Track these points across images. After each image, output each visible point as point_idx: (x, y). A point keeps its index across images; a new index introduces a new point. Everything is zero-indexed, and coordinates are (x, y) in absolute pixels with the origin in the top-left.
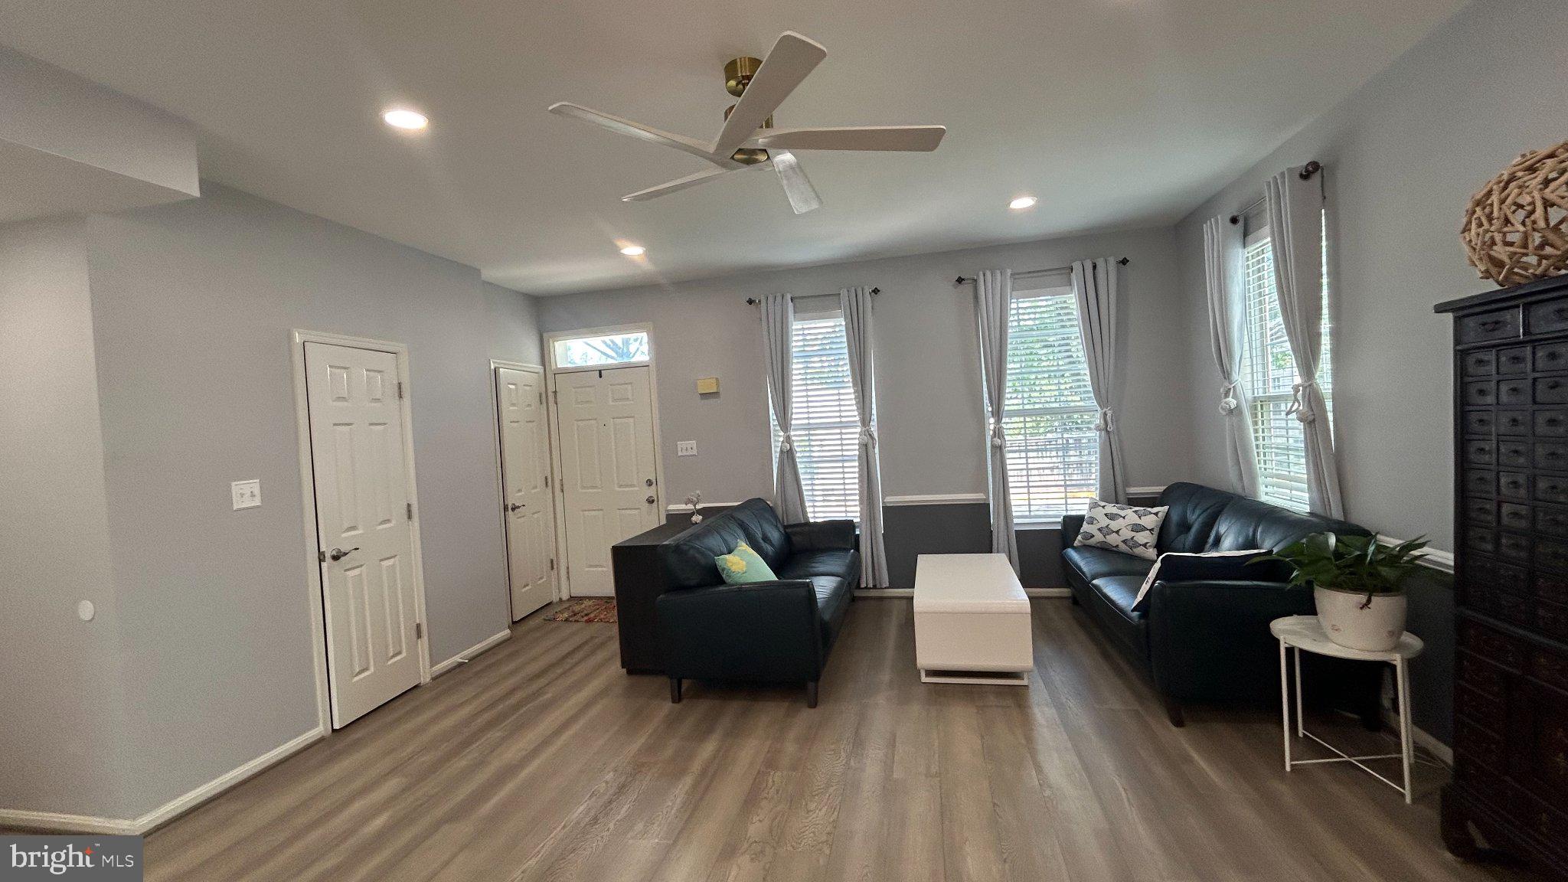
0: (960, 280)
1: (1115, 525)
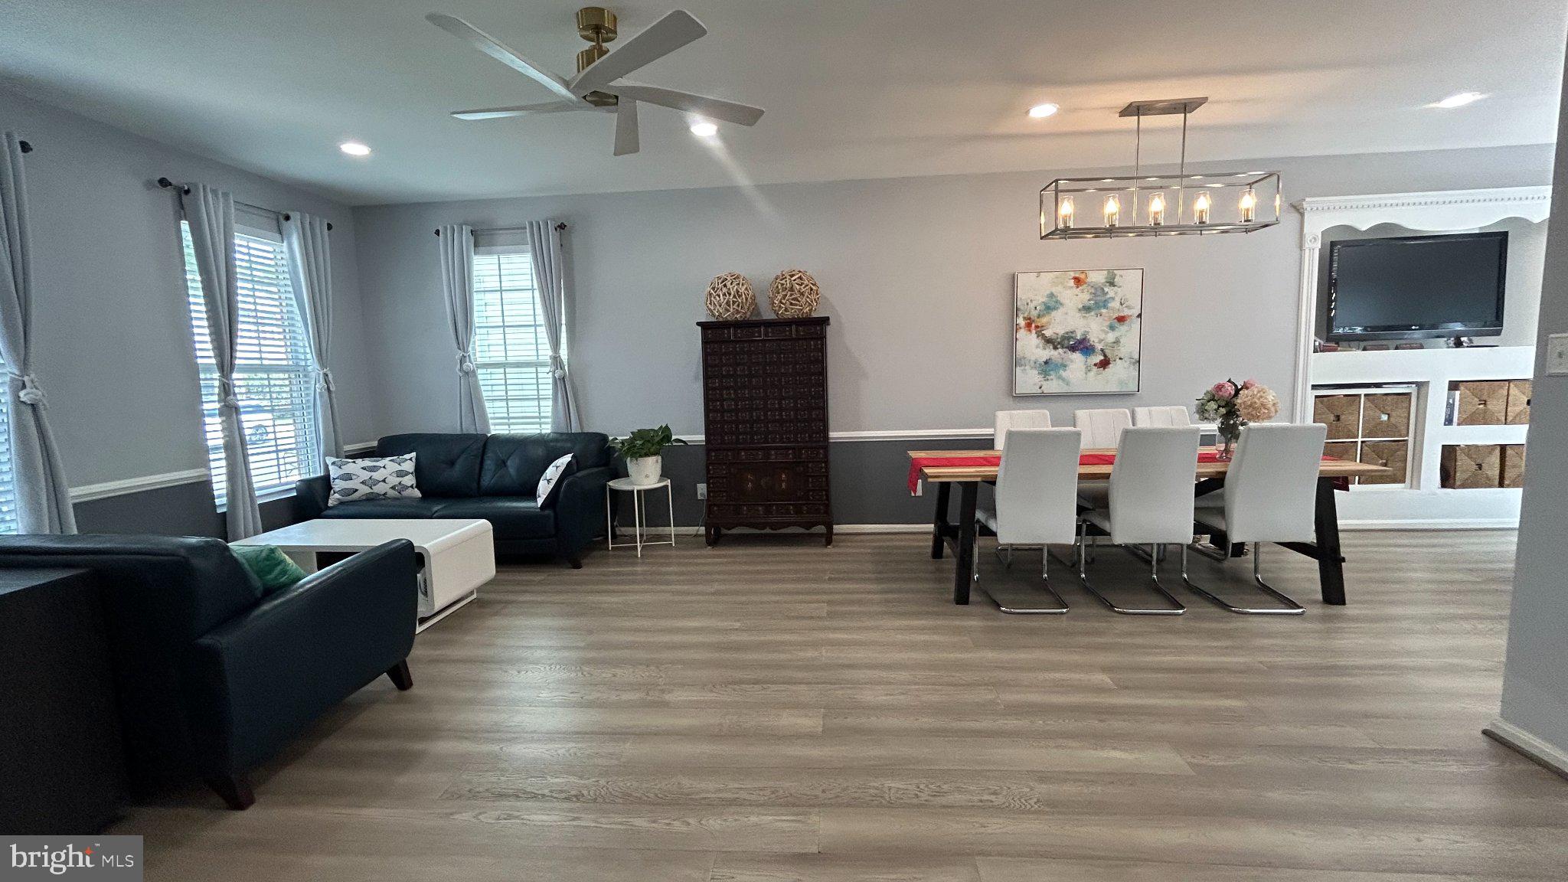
1: (377, 475)
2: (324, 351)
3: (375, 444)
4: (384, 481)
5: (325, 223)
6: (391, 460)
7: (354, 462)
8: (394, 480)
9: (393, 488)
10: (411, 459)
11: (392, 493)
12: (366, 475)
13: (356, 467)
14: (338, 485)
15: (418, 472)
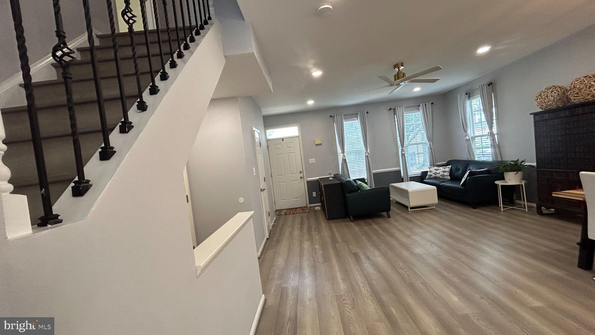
0: (390, 109)
1: (438, 172)
2: (429, 138)
3: (445, 162)
4: (439, 173)
5: (430, 103)
6: (443, 168)
7: (433, 168)
8: (442, 173)
9: (441, 175)
10: (449, 168)
11: (441, 177)
12: (435, 171)
13: (433, 169)
14: (429, 173)
15: (451, 171)
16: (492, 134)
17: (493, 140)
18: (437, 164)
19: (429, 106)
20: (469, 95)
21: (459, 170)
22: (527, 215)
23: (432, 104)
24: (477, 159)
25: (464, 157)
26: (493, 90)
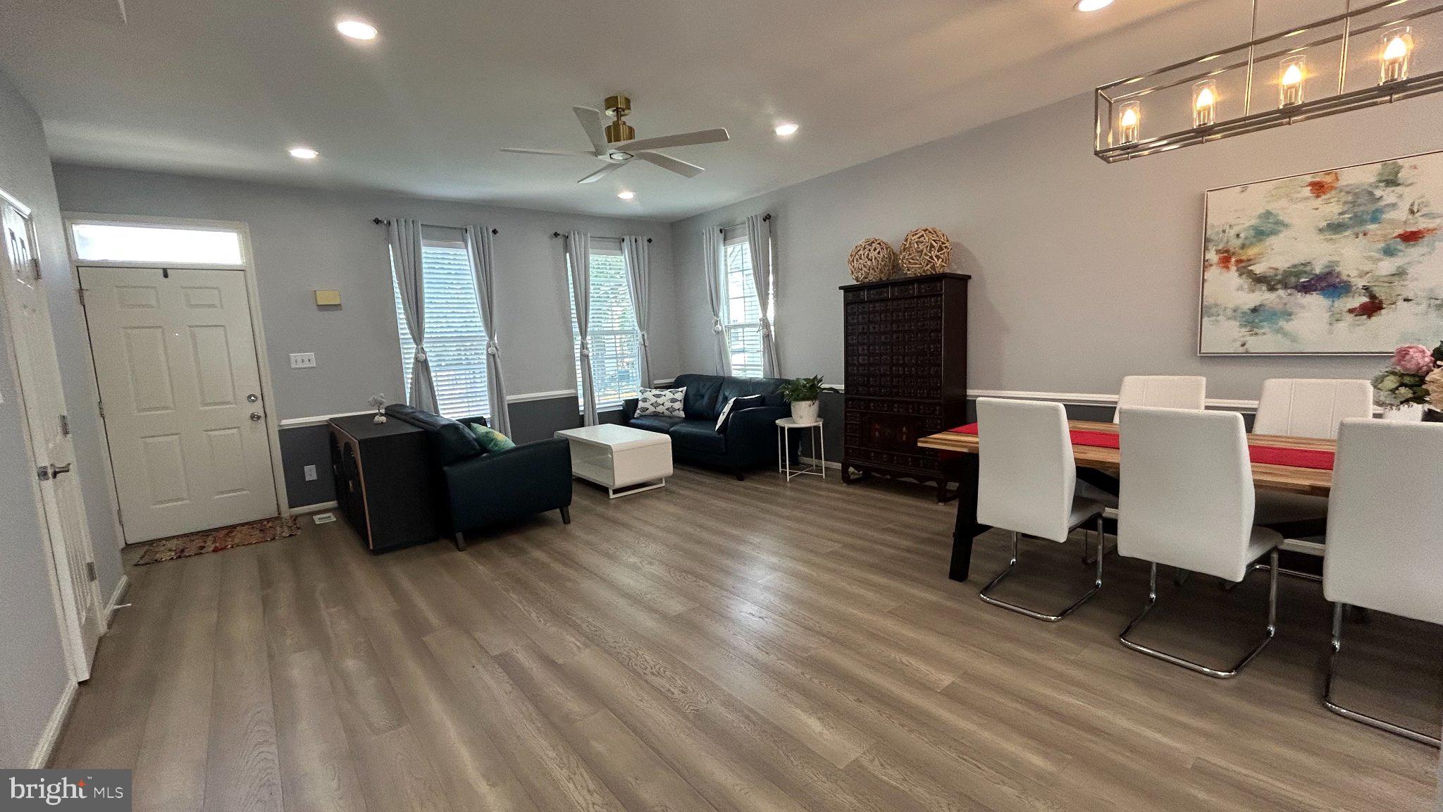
0: (556, 235)
1: (660, 401)
2: (642, 322)
3: (673, 380)
4: (663, 405)
5: (645, 239)
6: (669, 392)
7: (650, 391)
8: (668, 405)
9: (667, 409)
10: (682, 392)
11: (667, 413)
12: (654, 400)
13: (650, 394)
14: (641, 404)
15: (686, 399)
16: (765, 324)
17: (767, 337)
18: (656, 382)
19: (643, 242)
20: (727, 233)
21: (703, 397)
22: (824, 485)
23: (650, 241)
24: (736, 374)
25: (710, 369)
26: (770, 232)
